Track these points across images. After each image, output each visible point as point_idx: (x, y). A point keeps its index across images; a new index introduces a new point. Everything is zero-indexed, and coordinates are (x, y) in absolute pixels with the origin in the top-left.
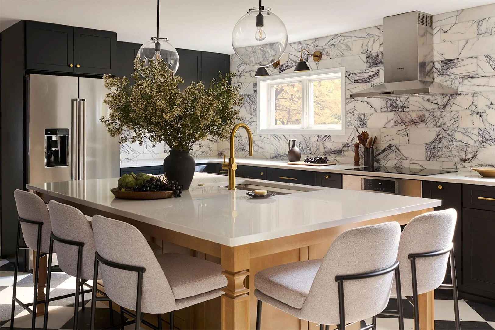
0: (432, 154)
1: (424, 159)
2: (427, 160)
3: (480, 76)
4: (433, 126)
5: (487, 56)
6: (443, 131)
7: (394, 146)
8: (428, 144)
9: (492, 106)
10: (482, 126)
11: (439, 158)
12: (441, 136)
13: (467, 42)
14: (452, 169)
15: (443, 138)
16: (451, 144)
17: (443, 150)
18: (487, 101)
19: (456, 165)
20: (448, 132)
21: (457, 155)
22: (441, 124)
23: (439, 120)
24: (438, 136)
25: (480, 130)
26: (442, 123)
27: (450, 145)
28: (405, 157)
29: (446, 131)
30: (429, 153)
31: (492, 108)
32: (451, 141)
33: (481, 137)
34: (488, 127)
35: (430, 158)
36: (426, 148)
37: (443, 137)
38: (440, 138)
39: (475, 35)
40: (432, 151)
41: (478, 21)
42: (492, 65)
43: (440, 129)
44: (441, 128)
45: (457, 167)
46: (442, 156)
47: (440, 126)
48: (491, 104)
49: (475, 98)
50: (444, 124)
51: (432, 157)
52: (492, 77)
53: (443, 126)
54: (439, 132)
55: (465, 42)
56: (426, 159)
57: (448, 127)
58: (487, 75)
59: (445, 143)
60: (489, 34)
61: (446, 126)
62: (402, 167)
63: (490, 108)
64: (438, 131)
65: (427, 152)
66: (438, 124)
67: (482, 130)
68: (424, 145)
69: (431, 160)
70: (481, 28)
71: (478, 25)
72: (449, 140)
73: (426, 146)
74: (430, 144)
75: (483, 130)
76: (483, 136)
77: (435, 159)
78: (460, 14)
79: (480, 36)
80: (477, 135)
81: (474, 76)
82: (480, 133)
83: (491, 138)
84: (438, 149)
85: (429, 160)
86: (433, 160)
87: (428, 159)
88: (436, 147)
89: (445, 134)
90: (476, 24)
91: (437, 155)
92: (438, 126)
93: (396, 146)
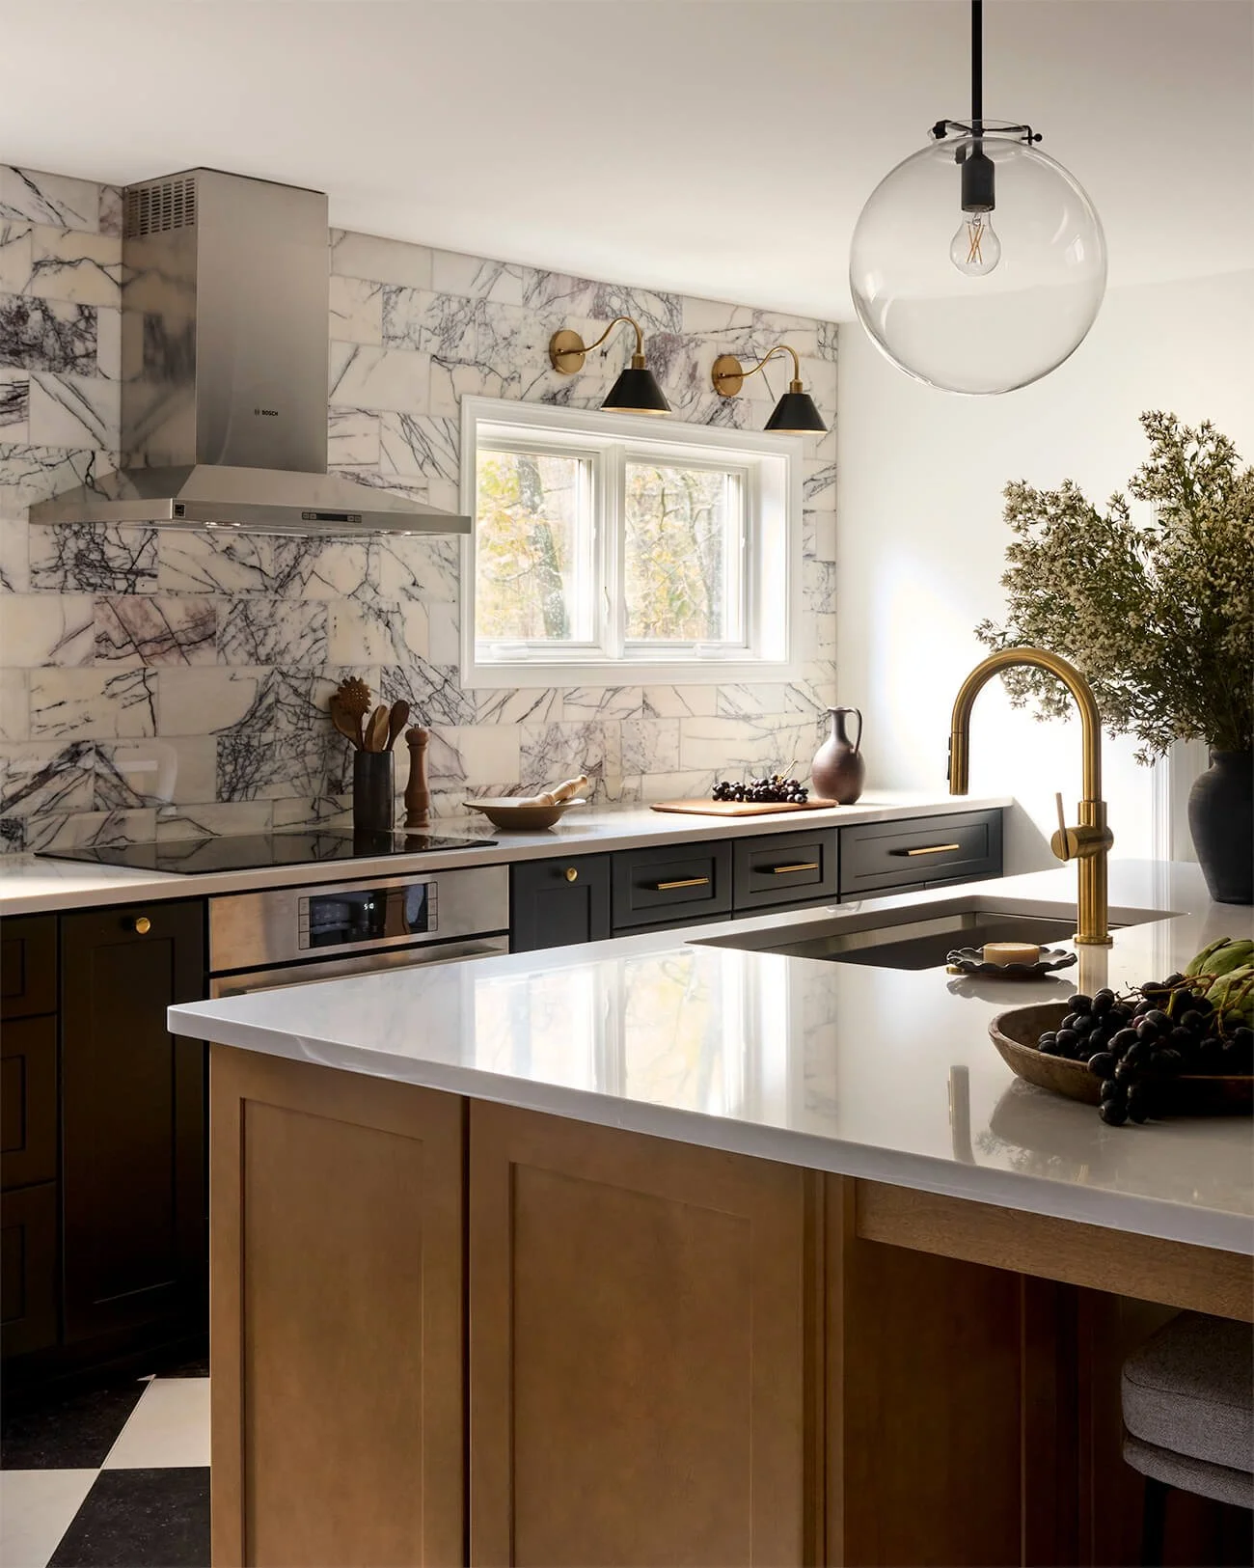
0: (240, 773)
1: (212, 796)
2: (224, 801)
3: (386, 485)
4: (245, 657)
5: (405, 419)
6: (280, 677)
7: (93, 752)
8: (226, 733)
9: (414, 590)
10: (392, 662)
11: (264, 788)
12: (270, 699)
13: (355, 356)
14: (305, 822)
15: (279, 705)
16: (302, 729)
17: (277, 753)
18: (404, 572)
19: (316, 807)
20: (295, 683)
21: (320, 769)
22: (272, 649)
23: (265, 635)
24: (260, 700)
25: (387, 673)
26: (277, 649)
27: (301, 732)
28: (135, 794)
29: (288, 680)
30: (229, 768)
31: (417, 600)
32: (302, 717)
33: (389, 698)
34: (406, 662)
35: (234, 790)
36: (220, 748)
37: (278, 701)
38: (269, 708)
39: (377, 337)
40: (240, 760)
41: (387, 289)
42: (417, 453)
43: (267, 669)
44: (271, 667)
45: (318, 813)
46: (275, 778)
47: (268, 660)
48: (414, 584)
49: (373, 560)
50: (281, 653)
51: (240, 786)
52: (417, 493)
53: (279, 659)
54: (266, 683)
55: (349, 352)
56: (219, 794)
57: (295, 662)
58: (404, 484)
59: (283, 724)
60: (412, 346)
61: (288, 659)
62: (122, 843)
63: (411, 597)
64: (261, 679)
65: (221, 766)
66: (263, 652)
67: (391, 673)
68: (214, 739)
69: (237, 796)
70: (393, 315)
71: (386, 303)
72: (295, 714)
73: (219, 744)
74: (233, 732)
75: (394, 673)
76: (394, 693)
77: (251, 791)
78: (338, 243)
79: (392, 343)
80: (379, 690)
81: (370, 479)
82: (386, 682)
83: (414, 703)
84: (261, 750)
85: (229, 800)
86: (244, 798)
87: (225, 796)
88: (255, 743)
89: (284, 692)
90: (379, 299)
91: (257, 776)
92: (263, 658)
93: (101, 749)
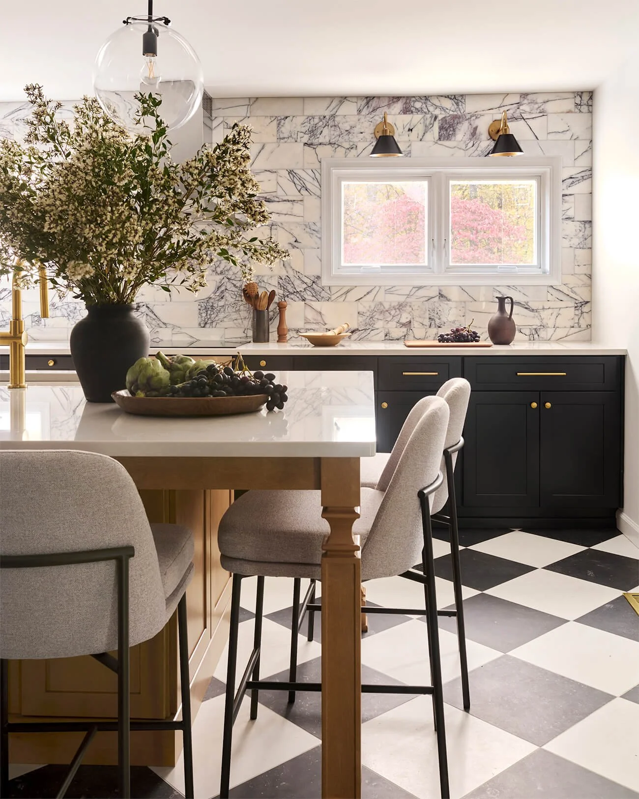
0: (209, 317)
1: (197, 325)
2: (201, 327)
3: (281, 200)
4: (211, 272)
5: (290, 172)
6: (227, 280)
7: (145, 306)
8: (202, 301)
9: (295, 244)
10: (283, 273)
11: (221, 323)
12: (223, 288)
13: (263, 148)
14: (240, 338)
15: (227, 291)
16: (238, 301)
17: (226, 310)
18: (290, 236)
19: (245, 332)
20: (234, 282)
21: (247, 317)
22: (223, 269)
23: (220, 263)
24: (218, 289)
25: (281, 279)
26: (226, 269)
27: (237, 302)
28: (163, 323)
29: (231, 281)
30: (204, 315)
31: (297, 248)
32: (238, 296)
33: (283, 289)
34: (291, 274)
35: (206, 323)
36: (200, 307)
37: (226, 289)
38: (222, 292)
39: (275, 139)
40: (209, 312)
41: (279, 118)
42: (297, 186)
43: (221, 277)
44: (223, 276)
45: (247, 335)
46: (225, 319)
47: (221, 273)
48: (296, 241)
49: (274, 232)
50: (228, 270)
51: (209, 322)
52: (297, 203)
53: (226, 273)
54: (220, 282)
55: (260, 147)
56: (200, 324)
57: (234, 274)
58: (290, 199)
59: (229, 298)
60: (294, 140)
61: (231, 273)
62: (158, 340)
63: (294, 247)
64: (218, 281)
65: (200, 314)
66: (219, 270)
67: (283, 278)
68: (197, 303)
69: (208, 326)
70: (283, 129)
71: (279, 124)
72: (235, 294)
73: (199, 305)
74: (205, 301)
75: (285, 279)
76: (285, 287)
77: (214, 324)
78: (253, 103)
79: (282, 141)
80: (277, 286)
81: (273, 199)
82: (281, 283)
83: (296, 291)
84: (218, 308)
85: (204, 327)
86: (211, 327)
87: (202, 325)
88: (215, 305)
89: (229, 286)
90: (275, 123)
91: (217, 318)
92: (219, 272)
93: (148, 306)
